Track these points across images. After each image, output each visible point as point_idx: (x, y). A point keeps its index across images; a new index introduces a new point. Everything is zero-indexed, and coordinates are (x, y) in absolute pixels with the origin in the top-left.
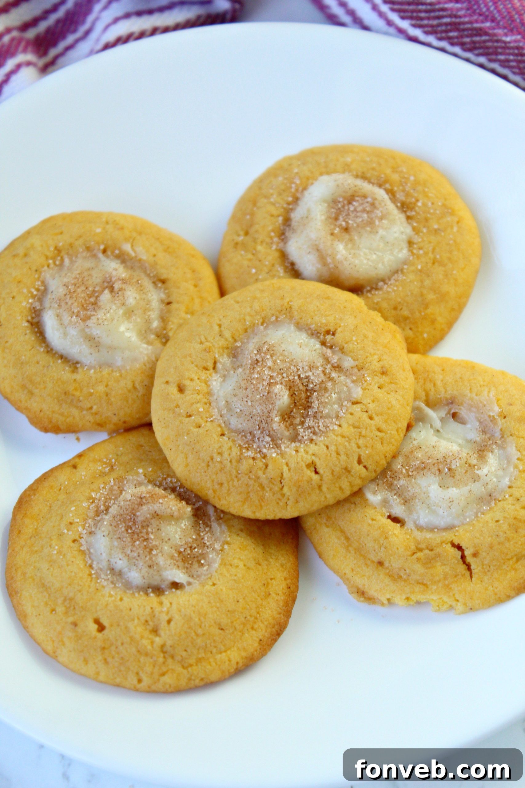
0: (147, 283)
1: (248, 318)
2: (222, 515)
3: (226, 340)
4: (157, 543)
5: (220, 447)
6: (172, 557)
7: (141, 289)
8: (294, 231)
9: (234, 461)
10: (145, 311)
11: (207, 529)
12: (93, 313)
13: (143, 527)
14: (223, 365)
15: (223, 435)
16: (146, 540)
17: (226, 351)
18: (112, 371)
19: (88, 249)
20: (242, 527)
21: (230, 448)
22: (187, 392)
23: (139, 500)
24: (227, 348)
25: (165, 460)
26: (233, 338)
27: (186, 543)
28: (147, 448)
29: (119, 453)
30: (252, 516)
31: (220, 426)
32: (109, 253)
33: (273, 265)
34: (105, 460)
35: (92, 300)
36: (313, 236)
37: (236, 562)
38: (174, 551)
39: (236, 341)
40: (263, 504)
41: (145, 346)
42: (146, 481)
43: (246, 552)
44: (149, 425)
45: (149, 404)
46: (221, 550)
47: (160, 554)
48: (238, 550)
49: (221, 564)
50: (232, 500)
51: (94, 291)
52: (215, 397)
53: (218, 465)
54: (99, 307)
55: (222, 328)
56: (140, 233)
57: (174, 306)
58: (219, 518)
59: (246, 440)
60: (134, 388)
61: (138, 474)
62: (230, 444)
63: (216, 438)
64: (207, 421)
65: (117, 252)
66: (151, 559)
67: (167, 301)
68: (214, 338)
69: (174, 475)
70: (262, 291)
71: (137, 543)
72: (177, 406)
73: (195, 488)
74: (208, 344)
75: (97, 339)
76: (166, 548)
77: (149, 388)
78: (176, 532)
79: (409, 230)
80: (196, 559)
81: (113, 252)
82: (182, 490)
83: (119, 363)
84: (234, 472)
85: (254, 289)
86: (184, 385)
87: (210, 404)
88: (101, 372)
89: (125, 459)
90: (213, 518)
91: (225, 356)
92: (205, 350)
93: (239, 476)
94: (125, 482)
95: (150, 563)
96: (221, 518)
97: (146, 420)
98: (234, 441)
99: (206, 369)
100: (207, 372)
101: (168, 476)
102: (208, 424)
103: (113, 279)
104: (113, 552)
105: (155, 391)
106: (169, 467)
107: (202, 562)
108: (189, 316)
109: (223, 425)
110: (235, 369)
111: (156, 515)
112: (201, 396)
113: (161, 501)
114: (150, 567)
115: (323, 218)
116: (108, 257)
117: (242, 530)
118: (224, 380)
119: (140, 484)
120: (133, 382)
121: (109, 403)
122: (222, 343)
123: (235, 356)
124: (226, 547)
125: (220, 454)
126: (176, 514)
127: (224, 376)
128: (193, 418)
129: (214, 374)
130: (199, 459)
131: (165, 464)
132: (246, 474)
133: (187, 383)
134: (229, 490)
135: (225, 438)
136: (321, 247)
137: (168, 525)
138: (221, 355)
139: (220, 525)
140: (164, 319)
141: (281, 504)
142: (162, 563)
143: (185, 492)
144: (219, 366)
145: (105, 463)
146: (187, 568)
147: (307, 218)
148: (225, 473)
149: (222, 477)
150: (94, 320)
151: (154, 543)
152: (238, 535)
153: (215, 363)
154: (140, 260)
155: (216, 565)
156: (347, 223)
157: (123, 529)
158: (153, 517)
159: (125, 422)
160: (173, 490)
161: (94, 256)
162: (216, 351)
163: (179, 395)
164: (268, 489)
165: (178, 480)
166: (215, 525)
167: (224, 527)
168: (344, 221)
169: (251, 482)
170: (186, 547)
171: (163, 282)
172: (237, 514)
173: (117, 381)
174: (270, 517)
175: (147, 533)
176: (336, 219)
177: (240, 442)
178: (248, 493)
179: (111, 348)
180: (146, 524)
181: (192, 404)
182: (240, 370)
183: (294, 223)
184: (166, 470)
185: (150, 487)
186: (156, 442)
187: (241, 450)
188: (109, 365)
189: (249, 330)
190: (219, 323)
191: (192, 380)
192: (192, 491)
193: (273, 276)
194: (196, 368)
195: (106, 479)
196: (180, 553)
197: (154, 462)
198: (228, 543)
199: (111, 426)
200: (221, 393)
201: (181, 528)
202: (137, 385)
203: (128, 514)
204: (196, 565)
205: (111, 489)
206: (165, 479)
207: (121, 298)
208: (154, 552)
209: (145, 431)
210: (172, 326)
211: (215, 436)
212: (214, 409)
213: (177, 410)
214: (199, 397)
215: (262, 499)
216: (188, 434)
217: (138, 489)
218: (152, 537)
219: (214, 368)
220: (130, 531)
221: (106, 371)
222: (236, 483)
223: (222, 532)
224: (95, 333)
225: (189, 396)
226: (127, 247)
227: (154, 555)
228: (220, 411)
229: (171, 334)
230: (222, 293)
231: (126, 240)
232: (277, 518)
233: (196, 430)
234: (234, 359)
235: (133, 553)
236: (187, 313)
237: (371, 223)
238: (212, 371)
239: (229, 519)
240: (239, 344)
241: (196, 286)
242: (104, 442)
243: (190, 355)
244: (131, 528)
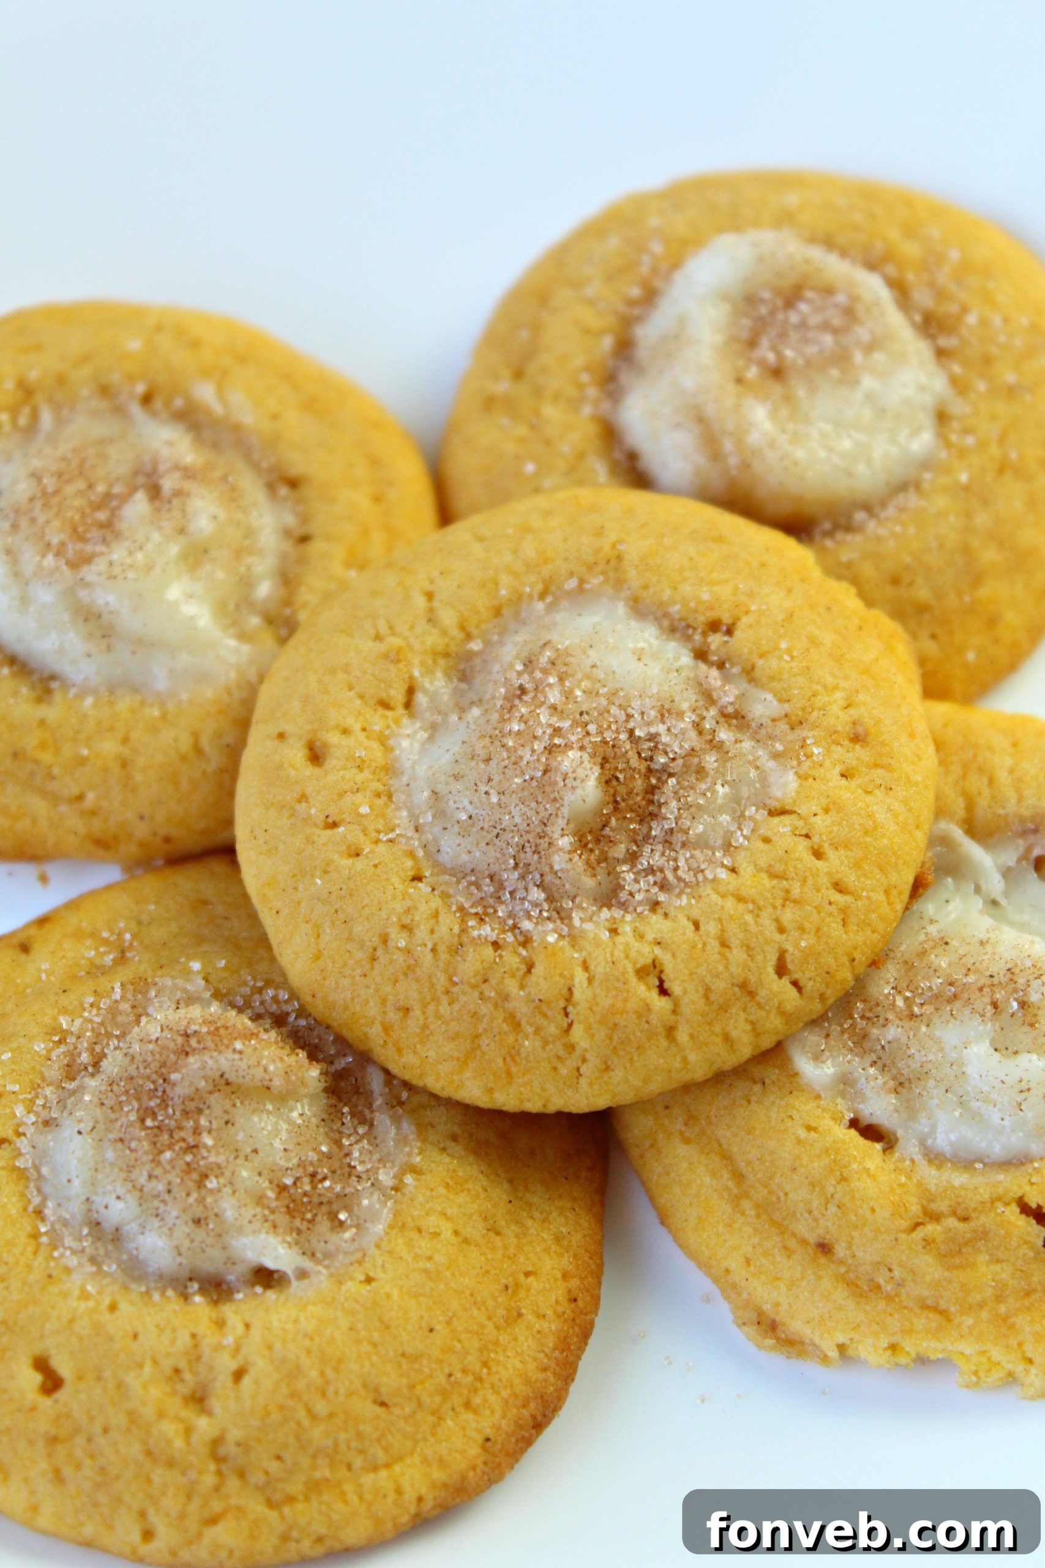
0: (251, 487)
1: (505, 579)
2: (404, 1095)
3: (444, 632)
4: (221, 1159)
5: (408, 911)
6: (260, 1200)
7: (232, 496)
8: (640, 370)
9: (442, 948)
10: (239, 554)
11: (361, 1130)
12: (100, 548)
13: (186, 1113)
14: (433, 697)
15: (417, 878)
16: (193, 1148)
17: (442, 662)
18: (143, 703)
19: (105, 391)
20: (457, 1129)
21: (436, 915)
22: (331, 763)
23: (180, 1040)
24: (446, 655)
25: (263, 941)
26: (462, 628)
27: (301, 1164)
28: (220, 910)
29: (145, 918)
30: (483, 1101)
31: (411, 854)
32: (158, 403)
33: (581, 456)
34: (105, 934)
35: (102, 516)
36: (689, 381)
37: (432, 1222)
38: (266, 1184)
39: (469, 637)
40: (514, 1069)
41: (232, 643)
42: (208, 994)
43: (463, 1198)
44: (227, 852)
45: (231, 794)
46: (396, 1189)
47: (228, 1190)
48: (442, 1190)
49: (391, 1227)
50: (432, 1054)
51: (108, 496)
52: (405, 779)
53: (400, 958)
54: (118, 535)
55: (436, 603)
56: (242, 359)
57: (317, 547)
58: (395, 1103)
59: (478, 895)
60: (198, 750)
61: (187, 973)
62: (436, 902)
63: (400, 887)
64: (377, 841)
65: (179, 403)
66: (201, 1201)
67: (300, 532)
68: (412, 628)
69: (283, 982)
70: (547, 514)
71: (168, 1155)
72: (303, 798)
73: (337, 1018)
74: (396, 641)
75: (106, 617)
76: (244, 1174)
77: (234, 753)
78: (276, 1132)
79: (939, 383)
80: (324, 1209)
81: (168, 403)
82: (303, 1022)
83: (162, 683)
84: (442, 980)
85: (524, 508)
86: (325, 745)
87: (390, 796)
88: (112, 704)
89: (158, 933)
90: (378, 1102)
91: (439, 674)
92: (386, 656)
93: (455, 989)
94: (153, 993)
95: (199, 1211)
96: (401, 1103)
97: (220, 838)
98: (445, 896)
99: (385, 705)
100: (389, 713)
101: (268, 983)
102: (381, 848)
103: (162, 468)
104: (100, 1176)
105: (249, 758)
106: (273, 960)
107: (342, 1216)
108: (353, 574)
109: (420, 853)
110: (462, 710)
111: (224, 1084)
112: (367, 774)
113: (238, 1045)
114: (197, 1222)
115: (719, 338)
116: (154, 414)
117: (454, 1138)
118: (431, 738)
119: (191, 1000)
120: (196, 735)
121: (128, 785)
122: (433, 639)
123: (465, 677)
124: (409, 1179)
125: (407, 928)
126: (277, 1083)
127: (434, 728)
128: (341, 829)
129: (405, 721)
130: (350, 939)
131: (262, 952)
132: (474, 987)
133: (333, 738)
134: (425, 1026)
135: (423, 887)
136: (710, 410)
137: (254, 1111)
138: (429, 672)
139: (397, 1120)
140: (288, 579)
141: (564, 1071)
142: (229, 1214)
143: (310, 1028)
144: (421, 699)
145: (106, 942)
146: (299, 1232)
147: (677, 338)
148: (418, 980)
149: (408, 991)
150: (100, 565)
151: (212, 1159)
152: (444, 1149)
153: (411, 691)
154: (237, 429)
155: (379, 1228)
156: (780, 355)
157: (133, 1117)
158: (216, 1089)
159: (167, 840)
160: (279, 1021)
161: (119, 411)
162: (416, 661)
163: (309, 770)
164: (530, 1030)
165: (294, 995)
166: (382, 1120)
167: (407, 1127)
168: (773, 348)
169: (485, 1009)
170: (299, 1173)
171: (293, 483)
172: (444, 1094)
173: (153, 729)
174: (533, 1106)
175: (197, 1131)
176: (752, 343)
177: (461, 900)
178: (477, 1036)
179: (142, 644)
180: (194, 1107)
181: (342, 794)
182: (476, 712)
183: (642, 353)
184: (263, 967)
185: (215, 1008)
186: (245, 896)
187: (463, 921)
188: (135, 689)
189: (506, 612)
190: (428, 587)
191: (345, 732)
192: (328, 1027)
193: (581, 483)
194: (358, 702)
195: (104, 982)
196: (282, 1189)
197: (234, 945)
198: (415, 1170)
199: (131, 849)
200: (422, 771)
201: (291, 1122)
202: (205, 744)
203: (148, 1078)
204: (323, 1225)
205: (113, 1011)
206: (260, 991)
207: (176, 513)
208: (212, 1183)
209: (218, 866)
210: (306, 596)
211: (396, 881)
212: (398, 809)
213: (302, 808)
214: (360, 777)
215: (513, 1055)
216: (326, 872)
217: (182, 1012)
218: (208, 1141)
219: (408, 705)
220: (149, 1122)
221: (124, 704)
222: (444, 1009)
223: (402, 1140)
224: (101, 602)
225: (335, 772)
226: (206, 393)
227: (211, 1191)
228: (413, 817)
229: (302, 616)
230: (446, 516)
231: (206, 373)
232: (552, 1109)
233: (349, 862)
234: (463, 686)
235: (154, 1183)
236: (348, 565)
237: (841, 358)
238: (400, 710)
239: (423, 1106)
240: (475, 646)
241: (377, 499)
242: (109, 888)
243: (346, 668)
244: (154, 1115)
